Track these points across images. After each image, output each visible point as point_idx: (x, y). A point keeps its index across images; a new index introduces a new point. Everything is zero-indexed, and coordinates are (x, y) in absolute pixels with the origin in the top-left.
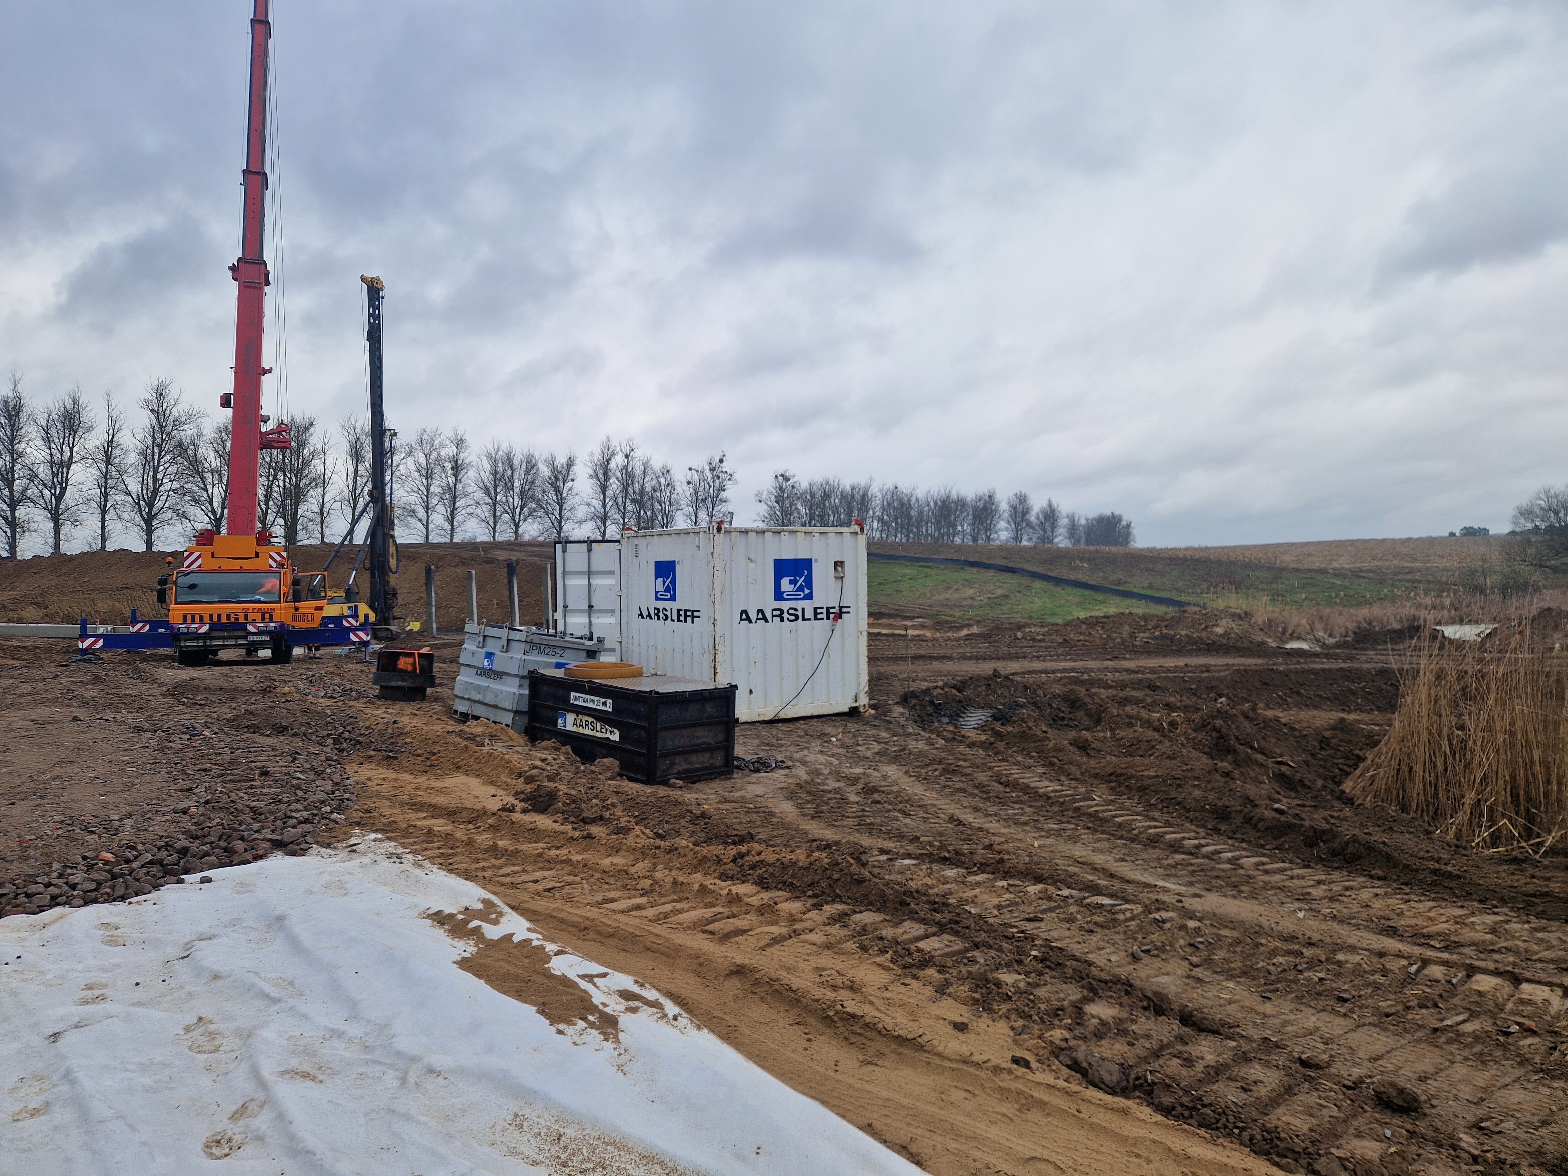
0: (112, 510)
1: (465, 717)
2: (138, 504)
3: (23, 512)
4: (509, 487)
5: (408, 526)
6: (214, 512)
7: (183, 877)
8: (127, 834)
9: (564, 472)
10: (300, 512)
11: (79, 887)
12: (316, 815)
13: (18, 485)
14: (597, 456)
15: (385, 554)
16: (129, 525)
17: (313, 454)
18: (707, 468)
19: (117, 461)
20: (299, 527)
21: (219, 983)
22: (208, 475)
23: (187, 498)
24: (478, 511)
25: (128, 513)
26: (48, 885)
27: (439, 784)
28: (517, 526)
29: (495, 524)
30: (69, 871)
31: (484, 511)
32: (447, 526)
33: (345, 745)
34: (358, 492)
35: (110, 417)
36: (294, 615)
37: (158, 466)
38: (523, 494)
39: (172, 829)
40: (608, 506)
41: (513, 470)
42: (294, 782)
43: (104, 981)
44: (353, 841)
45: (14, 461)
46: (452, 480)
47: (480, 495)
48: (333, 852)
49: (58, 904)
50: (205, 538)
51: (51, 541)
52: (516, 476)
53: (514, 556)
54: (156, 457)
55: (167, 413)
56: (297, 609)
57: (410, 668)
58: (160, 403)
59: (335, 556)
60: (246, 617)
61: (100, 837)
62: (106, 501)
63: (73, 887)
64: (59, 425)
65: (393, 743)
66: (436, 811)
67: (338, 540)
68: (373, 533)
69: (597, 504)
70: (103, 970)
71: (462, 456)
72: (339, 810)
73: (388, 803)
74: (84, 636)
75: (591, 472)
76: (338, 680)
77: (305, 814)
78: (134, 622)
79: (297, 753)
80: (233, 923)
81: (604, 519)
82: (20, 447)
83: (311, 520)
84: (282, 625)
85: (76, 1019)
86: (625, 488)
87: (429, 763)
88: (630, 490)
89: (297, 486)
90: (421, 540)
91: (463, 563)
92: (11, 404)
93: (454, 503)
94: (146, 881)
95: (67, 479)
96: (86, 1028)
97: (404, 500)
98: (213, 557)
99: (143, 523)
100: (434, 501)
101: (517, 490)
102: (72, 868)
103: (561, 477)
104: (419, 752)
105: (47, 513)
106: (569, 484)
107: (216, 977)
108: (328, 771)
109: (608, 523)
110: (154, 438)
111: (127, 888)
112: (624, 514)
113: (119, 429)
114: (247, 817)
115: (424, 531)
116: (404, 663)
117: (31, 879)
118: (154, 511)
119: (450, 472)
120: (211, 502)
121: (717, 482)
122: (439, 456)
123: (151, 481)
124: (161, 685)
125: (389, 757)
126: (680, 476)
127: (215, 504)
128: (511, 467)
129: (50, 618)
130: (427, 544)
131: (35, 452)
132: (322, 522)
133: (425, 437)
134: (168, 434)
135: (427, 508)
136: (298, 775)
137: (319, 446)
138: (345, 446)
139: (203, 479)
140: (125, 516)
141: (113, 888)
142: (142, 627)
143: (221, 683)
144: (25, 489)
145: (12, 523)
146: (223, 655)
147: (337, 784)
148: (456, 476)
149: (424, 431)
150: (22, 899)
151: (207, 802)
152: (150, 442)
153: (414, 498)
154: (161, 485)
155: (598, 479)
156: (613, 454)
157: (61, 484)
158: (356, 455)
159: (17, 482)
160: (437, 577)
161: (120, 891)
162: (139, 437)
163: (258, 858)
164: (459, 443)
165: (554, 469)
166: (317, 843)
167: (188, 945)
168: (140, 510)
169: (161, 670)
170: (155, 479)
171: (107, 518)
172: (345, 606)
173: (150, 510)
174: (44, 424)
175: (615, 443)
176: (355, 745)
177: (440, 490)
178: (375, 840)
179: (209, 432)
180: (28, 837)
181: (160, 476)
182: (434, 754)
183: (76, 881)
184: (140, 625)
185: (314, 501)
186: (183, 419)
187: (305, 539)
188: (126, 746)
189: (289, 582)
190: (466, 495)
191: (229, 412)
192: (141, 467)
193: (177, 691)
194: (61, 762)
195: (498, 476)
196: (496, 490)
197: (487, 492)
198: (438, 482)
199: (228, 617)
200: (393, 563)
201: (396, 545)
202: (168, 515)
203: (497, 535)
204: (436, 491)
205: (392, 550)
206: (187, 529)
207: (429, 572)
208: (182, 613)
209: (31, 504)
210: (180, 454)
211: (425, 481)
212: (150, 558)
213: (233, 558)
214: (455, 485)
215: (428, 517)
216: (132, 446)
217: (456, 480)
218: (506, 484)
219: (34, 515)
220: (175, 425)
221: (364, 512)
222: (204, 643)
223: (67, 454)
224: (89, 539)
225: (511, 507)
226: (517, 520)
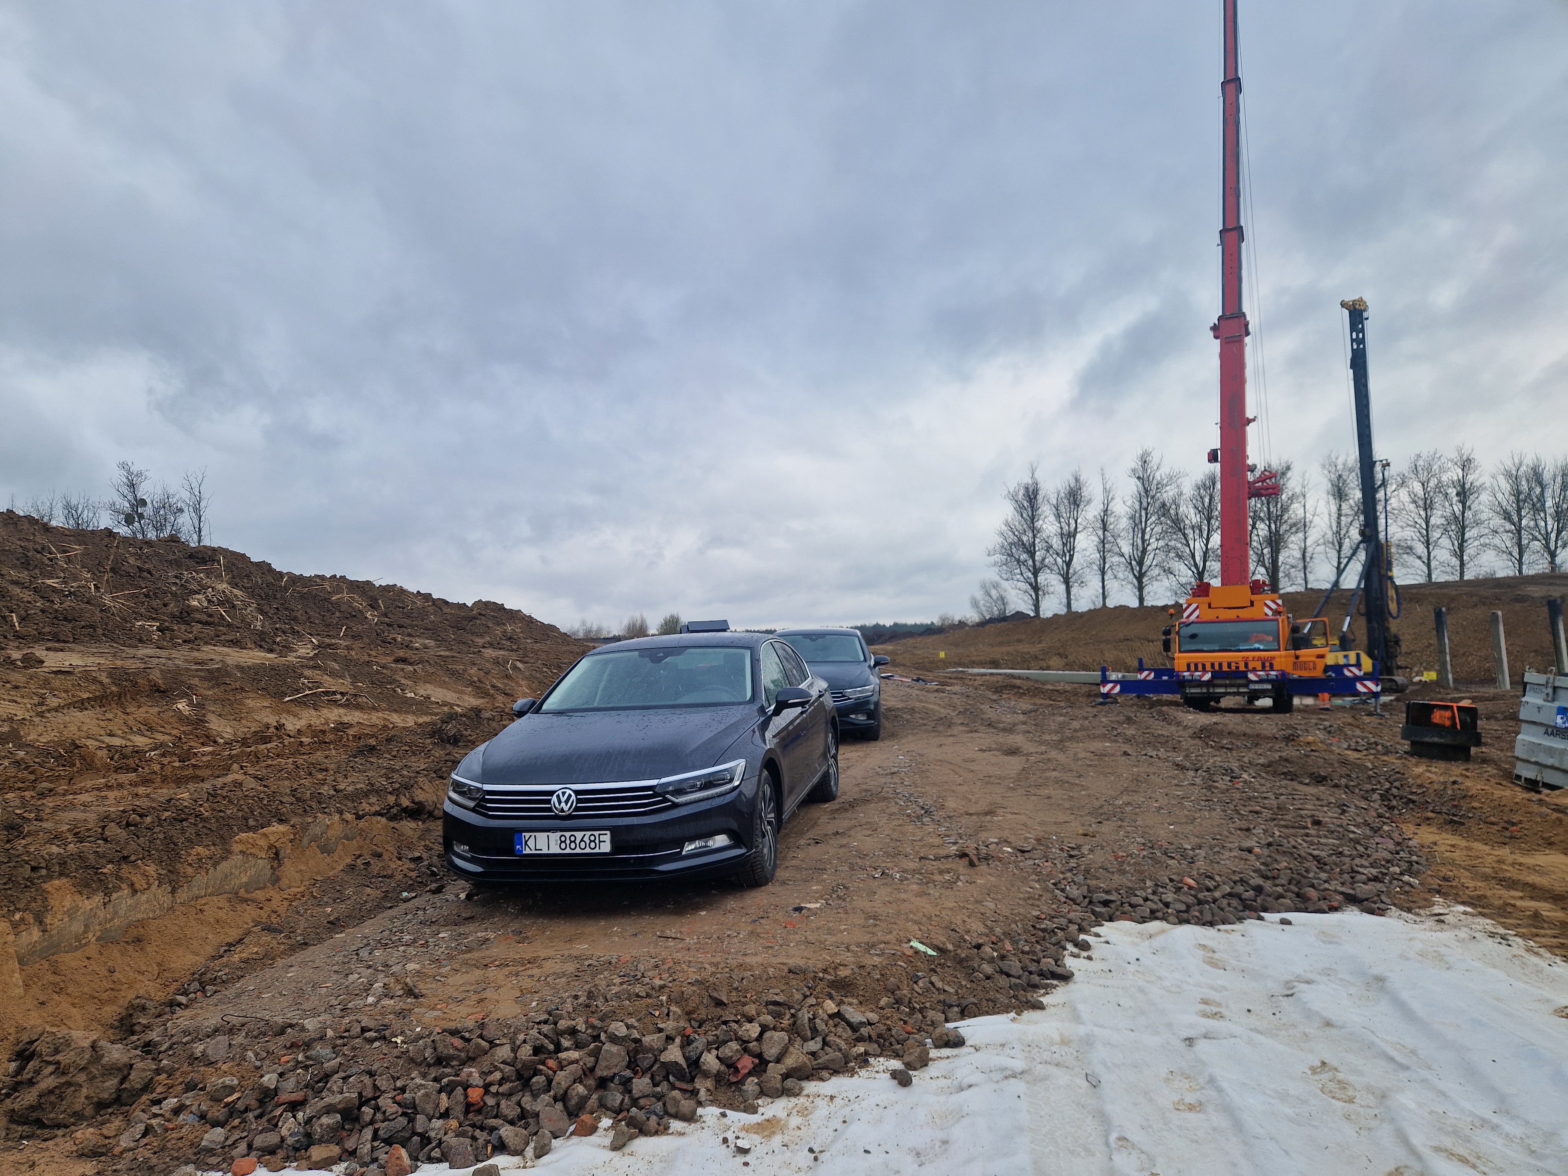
0: (1109, 571)
1: (1532, 785)
2: (1131, 564)
3: (1043, 577)
4: (1538, 507)
5: (1404, 565)
6: (1196, 565)
7: (1262, 914)
8: (1201, 865)
10: (1281, 559)
11: (1172, 905)
12: (1386, 874)
13: (1038, 556)
15: (1382, 596)
16: (1124, 583)
17: (1291, 499)
19: (1111, 527)
20: (1281, 575)
21: (1334, 1031)
22: (1189, 531)
23: (1172, 555)
24: (1497, 541)
25: (1124, 573)
26: (1146, 899)
27: (1528, 860)
28: (1553, 555)
29: (1521, 554)
30: (1161, 890)
31: (1507, 541)
32: (1455, 562)
33: (1394, 803)
34: (1343, 533)
35: (1105, 489)
36: (1295, 663)
37: (1146, 528)
39: (1241, 866)
41: (1543, 488)
42: (1351, 836)
43: (1217, 999)
44: (1437, 910)
45: (1034, 536)
46: (1458, 508)
47: (1498, 521)
48: (1418, 919)
49: (1157, 918)
50: (1202, 589)
51: (1065, 601)
52: (1548, 493)
53: (1556, 592)
54: (1143, 520)
55: (1151, 478)
56: (1297, 657)
57: (1448, 723)
58: (1145, 470)
59: (1326, 602)
60: (1246, 665)
61: (1179, 862)
62: (1104, 563)
63: (1167, 905)
64: (1066, 502)
65: (1455, 806)
66: (1535, 892)
67: (1328, 586)
68: (1367, 574)
70: (1213, 988)
71: (1470, 478)
72: (1410, 872)
73: (1467, 874)
74: (1105, 681)
76: (1358, 732)
77: (1374, 871)
78: (1141, 669)
79: (1345, 805)
80: (1327, 972)
82: (1038, 524)
83: (1293, 567)
84: (1283, 674)
85: (1204, 1030)
87: (1508, 834)
89: (1277, 532)
90: (1421, 580)
91: (1484, 602)
92: (1031, 490)
93: (1463, 534)
94: (1229, 912)
95: (1074, 548)
96: (1215, 1041)
97: (1398, 536)
98: (1210, 607)
99: (1135, 581)
100: (1435, 534)
101: (1550, 511)
102: (1162, 887)
104: (1493, 819)
105: (1060, 577)
107: (1328, 1024)
108: (1386, 828)
110: (1141, 503)
111: (1213, 915)
113: (1112, 499)
114: (1312, 865)
115: (1425, 569)
116: (1438, 717)
117: (1131, 891)
118: (1144, 569)
119: (1455, 499)
120: (1193, 556)
122: (1440, 482)
123: (1140, 542)
124: (1186, 728)
125: (1452, 822)
127: (1198, 558)
128: (1541, 483)
129: (1069, 666)
130: (1430, 584)
131: (1050, 528)
132: (1305, 568)
133: (1421, 463)
134: (1153, 497)
135: (1427, 544)
136: (1353, 828)
137: (1298, 490)
138: (1326, 485)
139: (1184, 535)
140: (1120, 575)
141: (1201, 912)
142: (1148, 675)
143: (1243, 728)
144: (1044, 559)
145: (1036, 588)
146: (1225, 703)
147: (1398, 844)
148: (1463, 503)
149: (1419, 456)
150: (1127, 908)
151: (1269, 845)
152: (1137, 507)
153: (1409, 534)
154: (1148, 545)
157: (1069, 552)
158: (1339, 493)
159: (1038, 553)
160: (1449, 620)
161: (1208, 917)
162: (1129, 503)
163: (1333, 909)
164: (1466, 464)
166: (1395, 905)
167: (1288, 984)
168: (1132, 569)
169: (1180, 714)
170: (1143, 540)
171: (1106, 578)
172: (1341, 654)
173: (1141, 569)
174: (1055, 502)
176: (1407, 804)
177: (1443, 521)
178: (1465, 913)
179: (1188, 490)
180: (1121, 854)
181: (1147, 537)
182: (1513, 824)
183: (1169, 900)
184: (1146, 673)
185: (1296, 547)
186: (1165, 482)
187: (1287, 587)
188: (1176, 782)
189: (1287, 631)
191: (1217, 466)
192: (1131, 530)
193: (1203, 734)
194: (1126, 789)
195: (1522, 497)
196: (1519, 514)
197: (1507, 517)
198: (1440, 513)
199: (1229, 665)
200: (1393, 607)
201: (1396, 588)
202: (1156, 571)
203: (1524, 567)
204: (1438, 523)
205: (1392, 593)
206: (1174, 583)
207: (1439, 615)
208: (1185, 662)
209: (1049, 571)
210: (1164, 515)
211: (1422, 513)
212: (1144, 612)
213: (1229, 608)
214: (1463, 513)
215: (1429, 553)
216: (1123, 513)
217: (1464, 507)
218: (1534, 505)
219: (1051, 580)
220: (1158, 488)
221: (1354, 554)
222: (1208, 689)
223: (1073, 525)
224: (1093, 598)
225: (1543, 532)
226: (1553, 548)
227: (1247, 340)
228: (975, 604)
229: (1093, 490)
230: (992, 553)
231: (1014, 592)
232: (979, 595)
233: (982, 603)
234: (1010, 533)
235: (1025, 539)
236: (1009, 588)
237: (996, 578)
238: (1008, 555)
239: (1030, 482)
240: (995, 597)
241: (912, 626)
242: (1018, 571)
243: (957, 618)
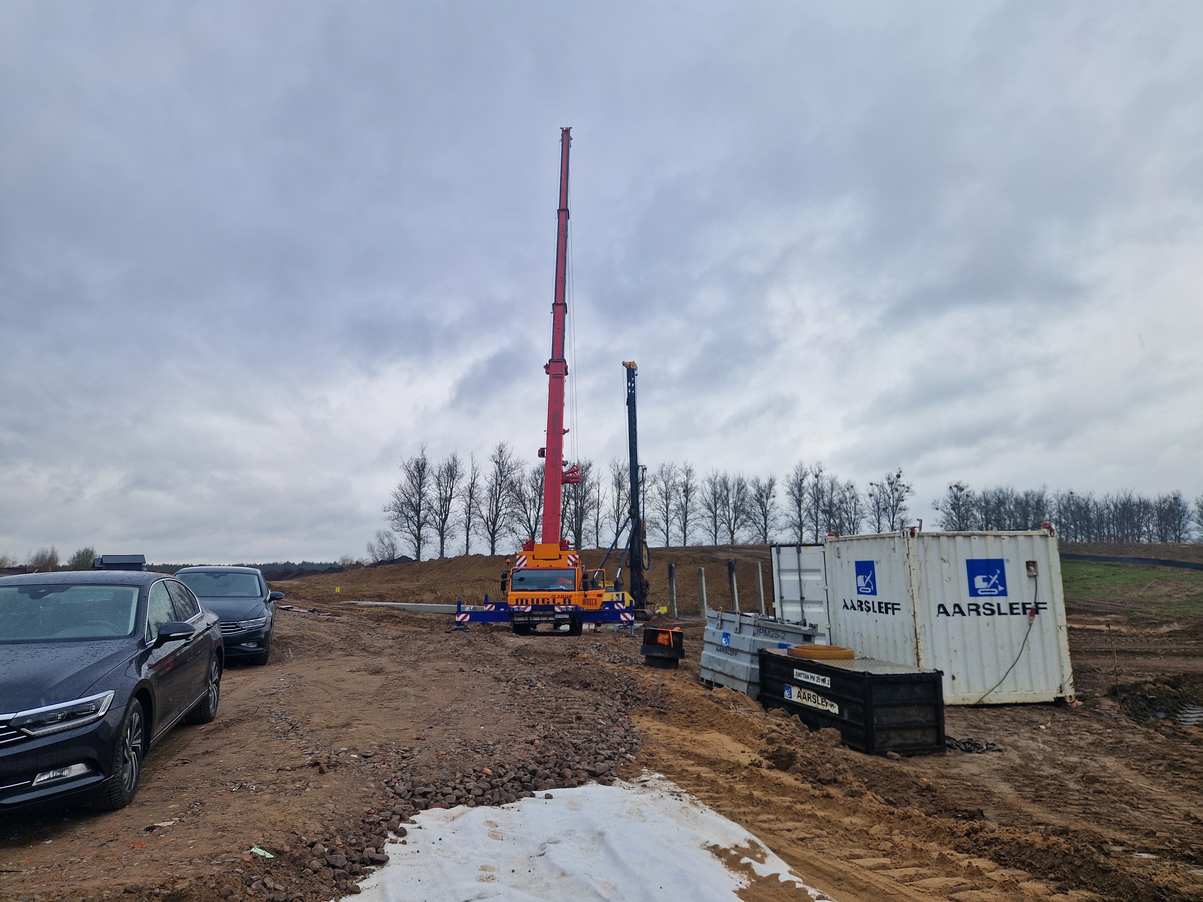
0: (472, 529)
1: (710, 684)
2: (487, 524)
3: (424, 530)
4: (725, 504)
5: (654, 535)
6: (530, 527)
7: (534, 792)
8: (497, 757)
9: (767, 491)
10: (583, 526)
11: (472, 792)
12: (616, 754)
13: (422, 514)
14: (792, 478)
15: (640, 555)
16: (482, 538)
17: (591, 485)
18: (886, 482)
19: (476, 496)
20: (583, 537)
21: (566, 879)
22: (527, 503)
23: (515, 519)
24: (703, 523)
25: (483, 531)
26: (454, 788)
27: (699, 738)
28: (732, 533)
29: (716, 532)
30: (466, 779)
31: (708, 522)
32: (681, 534)
33: (629, 700)
34: (620, 511)
35: (473, 468)
36: (584, 600)
37: (499, 498)
38: (736, 509)
39: (525, 755)
40: (803, 516)
41: (728, 491)
42: (599, 727)
43: (492, 865)
44: (643, 778)
45: (420, 499)
46: (683, 500)
47: (704, 510)
48: (631, 785)
49: (461, 803)
50: (529, 546)
51: (439, 549)
52: (730, 496)
53: (732, 557)
54: (498, 492)
55: (505, 463)
56: (586, 596)
57: (667, 643)
58: (501, 457)
59: (607, 557)
60: (554, 601)
61: (483, 756)
62: (469, 522)
63: (469, 791)
64: (445, 475)
65: (662, 702)
66: (700, 760)
67: (609, 546)
68: (631, 540)
69: (794, 515)
70: (491, 856)
71: (690, 482)
72: (630, 751)
73: (663, 749)
74: (459, 612)
75: (789, 490)
76: (616, 649)
77: (609, 752)
78: (486, 604)
79: (599, 704)
80: (570, 833)
81: (800, 526)
82: (424, 490)
83: (590, 532)
84: (577, 607)
85: (478, 892)
86: (816, 501)
87: (690, 720)
88: (821, 503)
89: (582, 507)
90: (663, 545)
91: (695, 561)
92: (420, 463)
93: (686, 517)
94: (512, 793)
95: (449, 509)
97: (651, 515)
98: (534, 558)
99: (489, 536)
100: (671, 516)
101: (732, 506)
102: (467, 777)
103: (764, 495)
104: (682, 710)
105: (437, 531)
106: (771, 500)
107: (563, 874)
108: (621, 719)
109: (804, 529)
110: (497, 479)
111: (501, 796)
112: (817, 522)
113: (478, 475)
114: (571, 751)
115: (665, 538)
116: (661, 639)
117: (444, 783)
118: (496, 528)
119: (682, 494)
120: (529, 520)
121: (896, 494)
122: (674, 482)
123: (494, 508)
124: (507, 648)
125: (660, 713)
126: (862, 490)
127: (532, 522)
128: (727, 488)
129: (438, 600)
130: (668, 548)
131: (432, 493)
132: (597, 533)
133: (664, 469)
134: (505, 477)
135: (667, 521)
136: (601, 721)
137: (595, 480)
138: (612, 479)
139: (524, 505)
140: (480, 532)
141: (492, 795)
142: (491, 607)
143: (543, 648)
144: (426, 517)
145: (418, 538)
146: (539, 628)
147: (627, 730)
148: (686, 496)
150: (439, 797)
151: (545, 737)
152: (494, 483)
153: (657, 514)
154: (500, 510)
155: (794, 495)
156: (805, 475)
157: (445, 512)
158: (619, 485)
159: (422, 512)
160: (676, 572)
161: (497, 798)
162: (489, 480)
163: (581, 783)
164: (688, 473)
165: (759, 489)
166: (619, 776)
167: (543, 846)
168: (488, 528)
169: (506, 638)
170: (497, 507)
171: (470, 533)
172: (615, 594)
173: (494, 528)
174: (437, 474)
175: (806, 466)
176: (636, 701)
177: (675, 507)
178: (659, 778)
179: (528, 474)
180: (441, 753)
181: (499, 505)
182: (693, 713)
183: (470, 787)
184: (489, 606)
185: (592, 518)
186: (513, 467)
187: (587, 545)
188: (492, 691)
189: (581, 576)
190: (694, 510)
191: (544, 460)
192: (489, 499)
193: (518, 653)
194: (456, 699)
195: (717, 496)
196: (715, 506)
197: (709, 508)
198: (674, 502)
199: (543, 600)
200: (646, 562)
201: (648, 549)
202: (504, 530)
203: (718, 540)
204: (673, 508)
205: (645, 552)
206: (515, 539)
207: (670, 568)
208: (515, 598)
209: (429, 526)
210: (511, 490)
211: (665, 501)
212: (494, 560)
213: (546, 560)
214: (686, 503)
215: (668, 528)
216: (484, 486)
217: (687, 499)
218: (723, 501)
219: (430, 533)
220: (509, 471)
221: (625, 525)
222: (529, 619)
223: (449, 493)
224: (460, 548)
225: (728, 518)
226: (732, 529)
227: (566, 377)
228: (371, 549)
229: (465, 468)
230: (387, 509)
231: (402, 541)
232: (375, 542)
233: (376, 548)
234: (403, 495)
235: (413, 500)
236: (398, 537)
237: (390, 529)
238: (400, 512)
239: (420, 458)
240: (387, 544)
241: (318, 564)
242: (406, 524)
243: (355, 560)
